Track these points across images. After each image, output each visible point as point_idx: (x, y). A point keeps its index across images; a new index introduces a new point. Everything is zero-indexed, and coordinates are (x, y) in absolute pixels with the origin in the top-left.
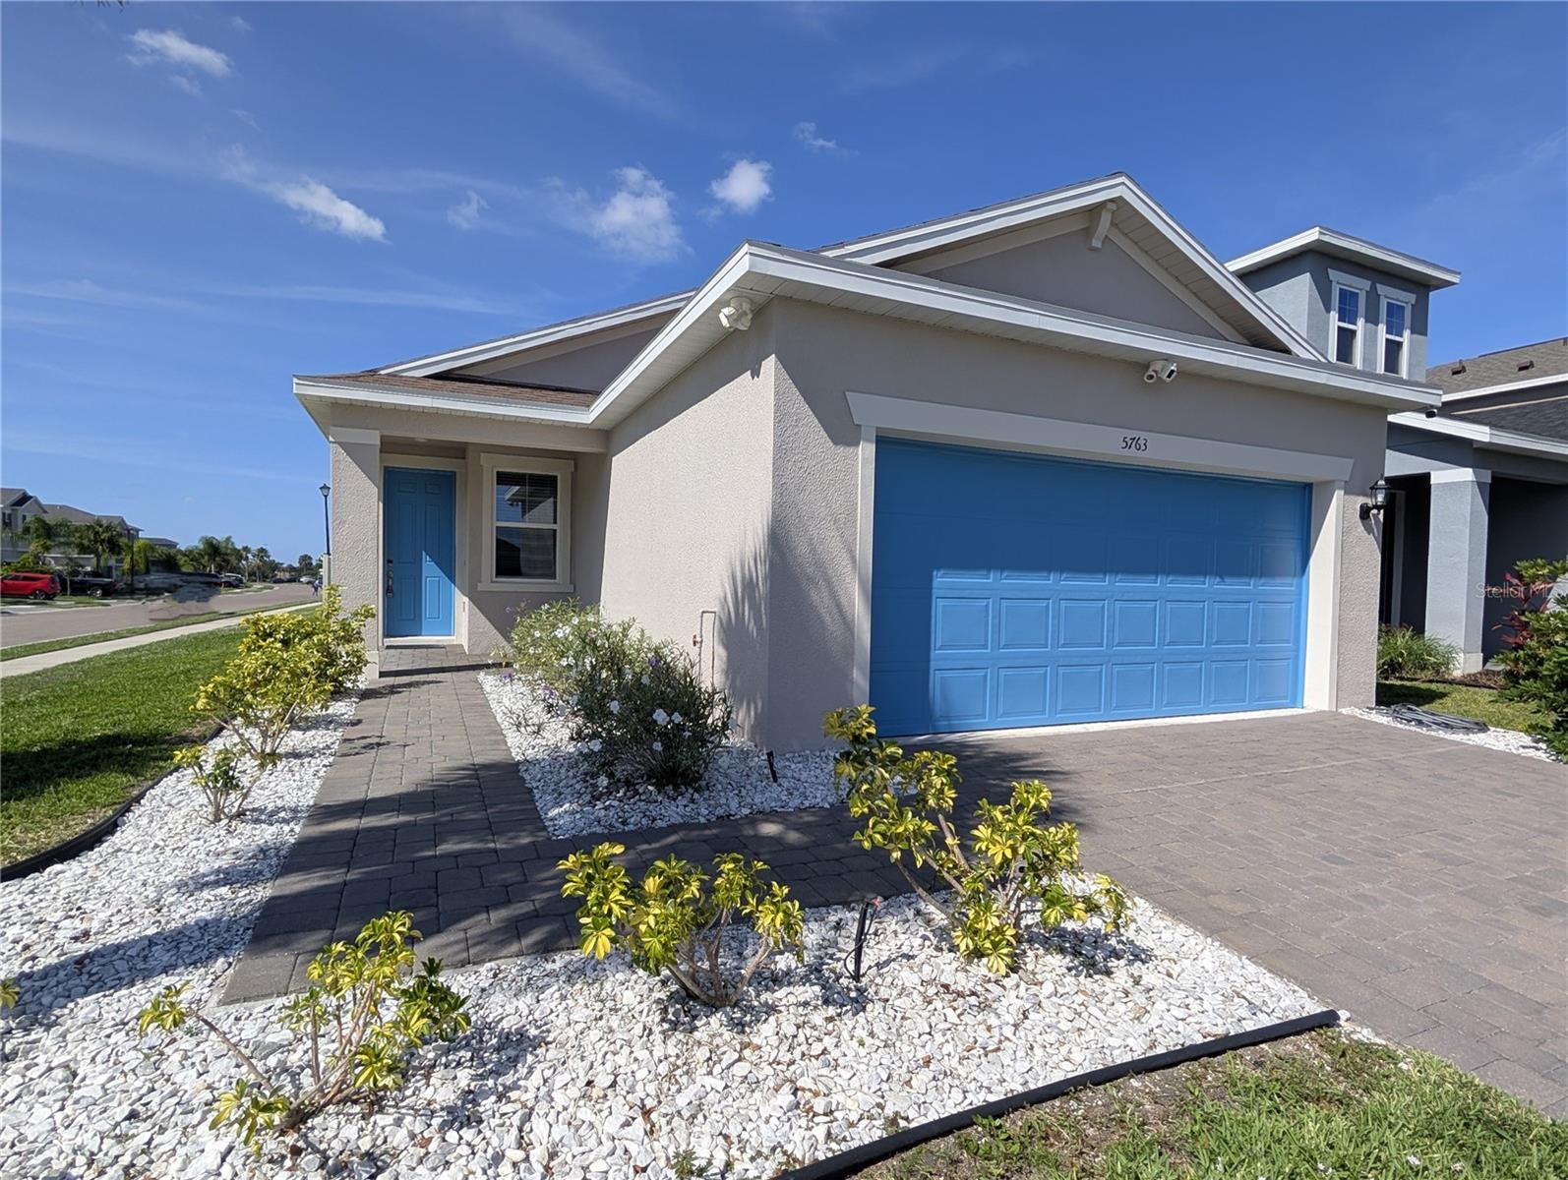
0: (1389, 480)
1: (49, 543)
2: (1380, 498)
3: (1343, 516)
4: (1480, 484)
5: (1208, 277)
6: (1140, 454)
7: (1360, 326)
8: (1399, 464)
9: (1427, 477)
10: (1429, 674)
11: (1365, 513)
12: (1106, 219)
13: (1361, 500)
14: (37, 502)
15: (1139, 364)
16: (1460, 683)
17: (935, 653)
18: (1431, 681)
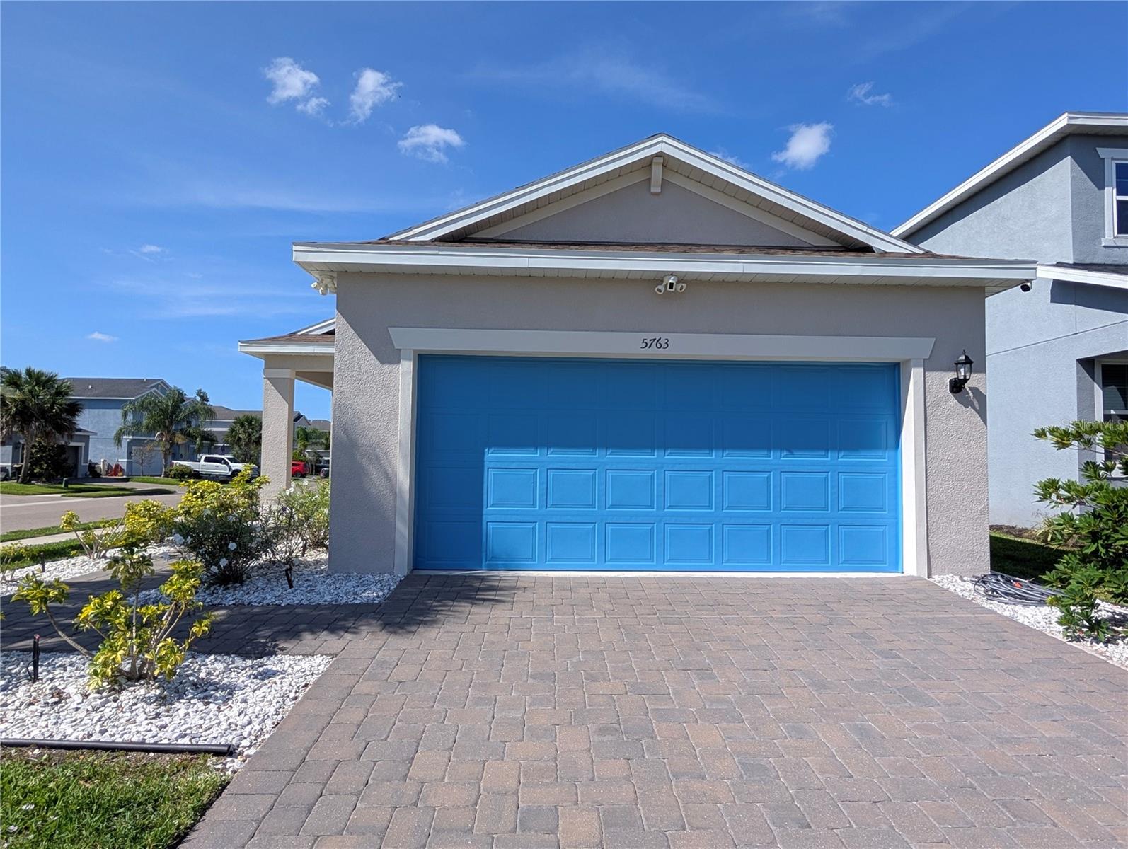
1: (306, 443)
3: (924, 391)
6: (661, 351)
11: (956, 385)
14: (305, 418)
17: (488, 510)
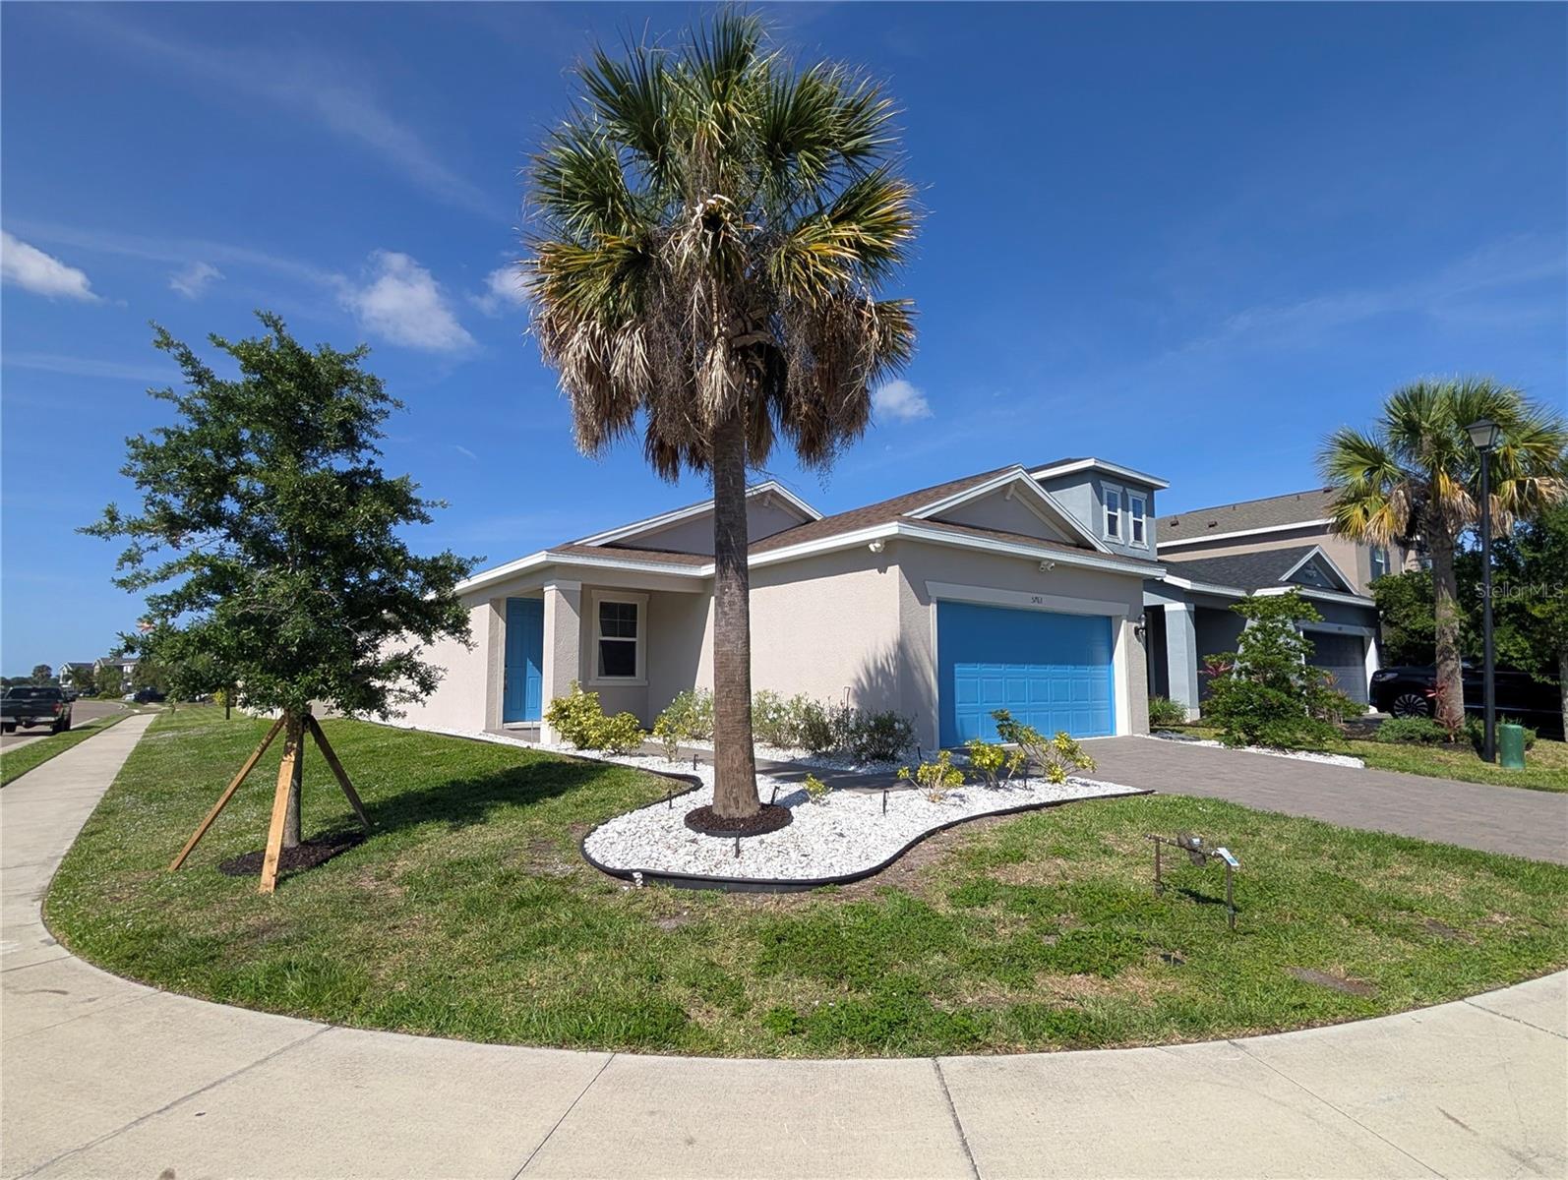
0: (1145, 607)
2: (1143, 624)
3: (1127, 633)
4: (1189, 612)
5: (1054, 510)
6: (1040, 605)
7: (1119, 513)
8: (1150, 599)
9: (1163, 606)
10: (1173, 722)
11: (1137, 631)
12: (1012, 487)
13: (1135, 625)
15: (1038, 561)
16: (1190, 725)
17: (957, 705)
18: (1175, 725)
